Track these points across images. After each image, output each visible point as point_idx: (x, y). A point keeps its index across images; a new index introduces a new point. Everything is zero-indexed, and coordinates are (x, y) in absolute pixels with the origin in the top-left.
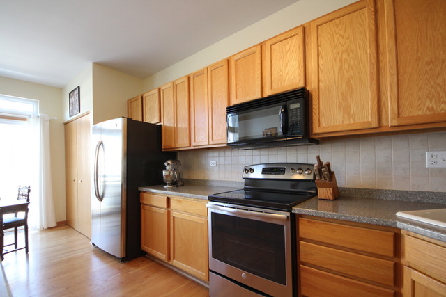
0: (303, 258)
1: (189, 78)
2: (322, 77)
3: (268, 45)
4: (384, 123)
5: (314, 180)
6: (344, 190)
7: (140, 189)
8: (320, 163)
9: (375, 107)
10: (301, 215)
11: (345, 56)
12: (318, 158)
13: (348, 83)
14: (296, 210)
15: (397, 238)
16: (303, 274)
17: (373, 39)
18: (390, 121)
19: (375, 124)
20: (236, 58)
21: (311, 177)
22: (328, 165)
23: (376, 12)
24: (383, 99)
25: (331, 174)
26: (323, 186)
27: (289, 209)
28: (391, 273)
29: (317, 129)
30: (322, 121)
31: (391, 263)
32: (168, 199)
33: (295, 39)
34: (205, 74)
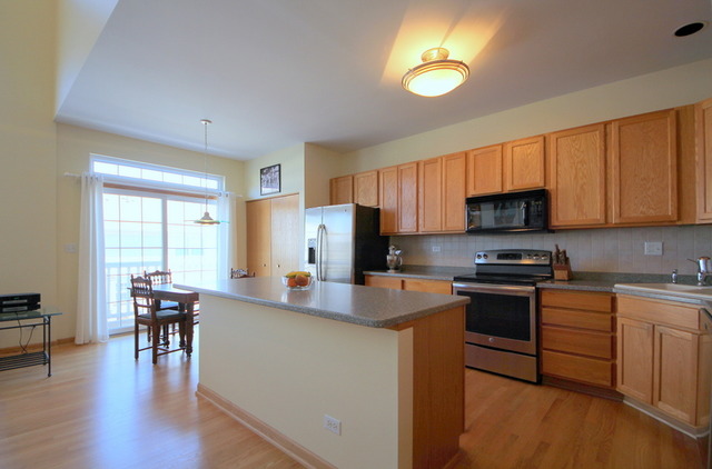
0: (545, 319)
1: (418, 164)
2: (559, 180)
3: (509, 147)
4: (610, 221)
5: (550, 265)
6: (577, 273)
7: (364, 273)
8: (558, 250)
9: (603, 208)
10: (543, 289)
11: (579, 166)
12: (557, 246)
13: (582, 187)
14: (540, 285)
15: (614, 300)
16: (544, 333)
17: (603, 156)
18: (614, 219)
19: (602, 221)
20: (475, 153)
21: (547, 262)
22: (565, 252)
23: (606, 135)
24: (609, 202)
25: (567, 259)
26: (559, 269)
27: (534, 284)
28: (610, 323)
29: (555, 222)
30: (560, 215)
31: (609, 317)
32: (403, 282)
33: (536, 146)
34: (439, 164)
